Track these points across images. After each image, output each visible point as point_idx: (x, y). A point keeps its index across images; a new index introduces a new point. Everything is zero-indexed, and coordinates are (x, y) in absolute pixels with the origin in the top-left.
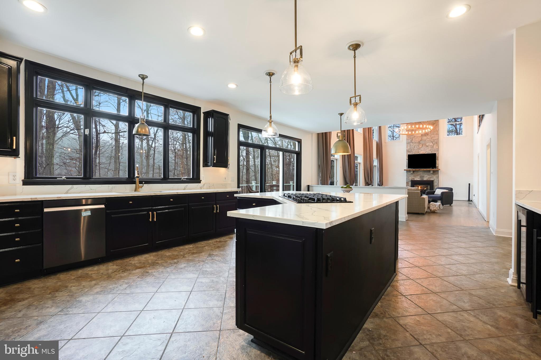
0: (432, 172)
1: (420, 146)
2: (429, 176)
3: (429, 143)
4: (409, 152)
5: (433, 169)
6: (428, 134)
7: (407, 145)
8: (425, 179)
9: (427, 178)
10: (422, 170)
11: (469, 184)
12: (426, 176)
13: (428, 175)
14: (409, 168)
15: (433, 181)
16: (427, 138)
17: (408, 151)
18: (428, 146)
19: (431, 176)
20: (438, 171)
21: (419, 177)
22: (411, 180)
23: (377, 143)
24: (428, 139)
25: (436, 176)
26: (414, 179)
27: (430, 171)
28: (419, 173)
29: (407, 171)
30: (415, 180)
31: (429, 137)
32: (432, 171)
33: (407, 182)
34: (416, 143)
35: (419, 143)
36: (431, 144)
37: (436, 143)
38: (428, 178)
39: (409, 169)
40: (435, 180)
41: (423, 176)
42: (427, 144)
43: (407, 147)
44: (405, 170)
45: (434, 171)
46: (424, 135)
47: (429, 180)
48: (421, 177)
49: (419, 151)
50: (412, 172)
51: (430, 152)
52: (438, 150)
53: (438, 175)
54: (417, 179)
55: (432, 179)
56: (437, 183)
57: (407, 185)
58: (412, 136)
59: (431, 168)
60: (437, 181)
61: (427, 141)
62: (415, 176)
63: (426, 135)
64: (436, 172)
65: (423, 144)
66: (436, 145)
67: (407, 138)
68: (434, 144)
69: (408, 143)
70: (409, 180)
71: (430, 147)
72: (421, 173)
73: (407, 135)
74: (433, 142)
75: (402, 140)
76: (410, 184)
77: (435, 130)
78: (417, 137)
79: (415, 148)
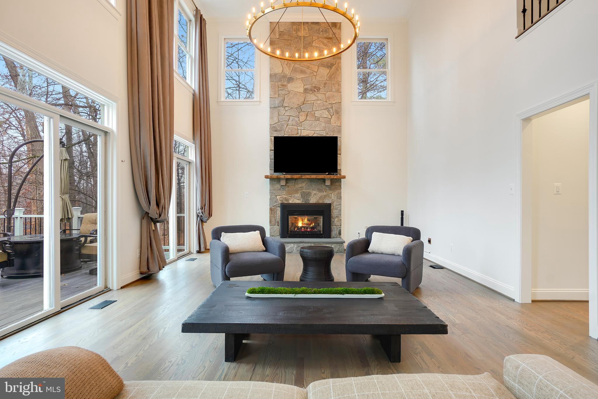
0: (328, 183)
1: (302, 118)
2: (320, 194)
3: (320, 112)
4: (276, 131)
5: (332, 177)
7: (272, 113)
8: (313, 200)
9: (318, 198)
10: (308, 176)
11: (402, 212)
12: (314, 192)
13: (320, 190)
14: (275, 171)
15: (329, 205)
16: (315, 98)
17: (274, 127)
18: (318, 119)
19: (325, 193)
20: (339, 180)
21: (298, 195)
22: (280, 202)
23: (194, 95)
24: (319, 102)
25: (337, 192)
26: (287, 200)
27: (324, 180)
28: (300, 185)
29: (272, 179)
30: (290, 202)
31: (320, 96)
32: (328, 179)
33: (271, 209)
34: (292, 108)
35: (299, 109)
36: (326, 114)
37: (337, 112)
38: (320, 198)
39: (277, 174)
40: (335, 203)
41: (309, 194)
42: (316, 112)
43: (271, 118)
44: (267, 177)
45: (333, 181)
46: (311, 90)
47: (321, 202)
48: (305, 195)
49: (299, 131)
50: (283, 183)
51: (324, 134)
52: (341, 128)
53: (340, 191)
54: (296, 199)
55: (327, 201)
56: (338, 209)
57: (270, 217)
58: (283, 90)
59: (328, 173)
60: (337, 206)
61: (317, 105)
62: (289, 193)
63: (316, 90)
64: (336, 183)
65: (308, 113)
66: (336, 116)
67: (270, 95)
68: (332, 114)
69: (273, 108)
70: (276, 202)
71: (323, 121)
72: (304, 184)
73: (272, 87)
74: (330, 109)
75: (258, 100)
76: (280, 213)
77: (334, 81)
78: (296, 94)
79: (289, 122)
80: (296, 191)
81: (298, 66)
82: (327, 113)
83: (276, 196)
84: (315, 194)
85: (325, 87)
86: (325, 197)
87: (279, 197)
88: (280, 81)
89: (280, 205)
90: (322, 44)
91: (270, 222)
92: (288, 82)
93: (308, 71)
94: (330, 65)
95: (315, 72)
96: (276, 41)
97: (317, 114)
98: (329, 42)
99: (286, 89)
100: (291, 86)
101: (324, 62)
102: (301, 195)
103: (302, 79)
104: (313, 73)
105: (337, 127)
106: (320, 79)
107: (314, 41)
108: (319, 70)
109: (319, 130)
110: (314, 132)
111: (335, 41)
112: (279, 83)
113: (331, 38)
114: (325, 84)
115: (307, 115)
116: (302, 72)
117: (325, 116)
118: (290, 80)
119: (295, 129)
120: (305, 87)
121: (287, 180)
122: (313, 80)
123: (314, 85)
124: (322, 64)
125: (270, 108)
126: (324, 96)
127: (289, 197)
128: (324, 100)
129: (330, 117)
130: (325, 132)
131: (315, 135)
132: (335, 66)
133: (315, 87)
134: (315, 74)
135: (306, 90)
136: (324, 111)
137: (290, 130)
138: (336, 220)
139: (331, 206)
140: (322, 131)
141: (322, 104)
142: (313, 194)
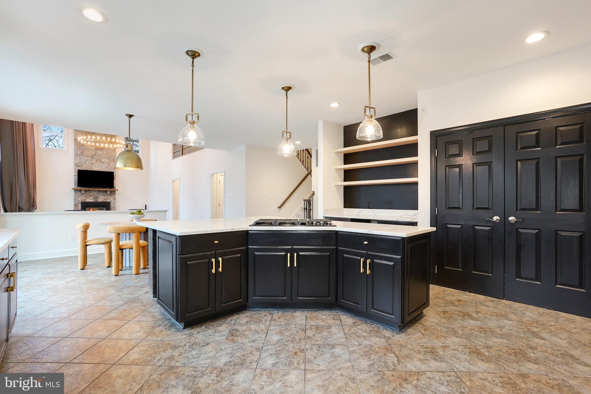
0: (109, 192)
1: (94, 161)
2: (104, 197)
4: (78, 166)
5: (111, 190)
7: (75, 158)
8: (100, 200)
9: (103, 199)
11: (146, 205)
13: (104, 196)
14: (78, 186)
15: (109, 202)
16: (102, 153)
17: (77, 165)
18: (103, 163)
19: (107, 197)
20: (115, 191)
21: (92, 198)
22: (81, 201)
24: (104, 155)
25: (113, 197)
26: (85, 200)
27: (106, 191)
28: (93, 193)
29: (76, 190)
30: (87, 201)
31: (104, 152)
32: (109, 191)
33: (75, 205)
34: (88, 156)
35: (92, 157)
36: (107, 161)
37: (113, 160)
38: (104, 199)
39: (79, 188)
40: (112, 201)
41: (98, 197)
42: (102, 159)
43: (75, 160)
44: (72, 189)
45: (111, 192)
46: (99, 148)
47: (104, 201)
48: (94, 198)
49: (92, 168)
50: (83, 192)
51: (106, 170)
52: (116, 168)
53: (115, 196)
54: (90, 200)
56: (113, 204)
59: (108, 188)
61: (102, 156)
62: (86, 197)
63: (102, 149)
64: (113, 193)
65: (97, 159)
66: (113, 162)
67: (75, 148)
68: (111, 161)
69: (76, 155)
70: (78, 201)
71: (106, 164)
72: (95, 193)
73: (76, 145)
74: (110, 159)
75: (67, 150)
76: (80, 206)
78: (90, 150)
79: (86, 163)
80: (91, 196)
82: (108, 160)
84: (101, 197)
86: (107, 199)
97: (103, 160)
105: (114, 167)
109: (104, 167)
110: (101, 168)
119: (90, 166)
121: (85, 191)
125: (75, 155)
126: (106, 152)
128: (106, 154)
131: (101, 170)
135: (96, 148)
136: (106, 159)
141: (105, 156)
142: (100, 197)
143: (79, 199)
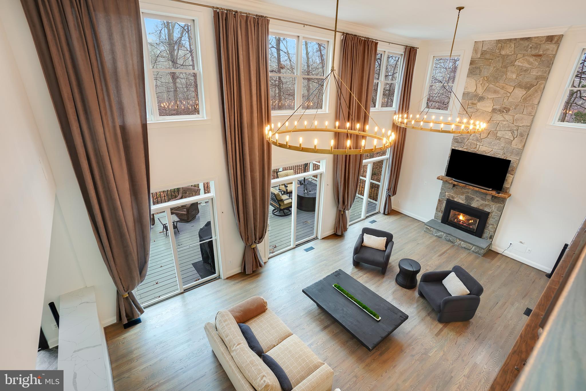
0: (489, 197)
1: (484, 135)
2: (482, 202)
3: (503, 133)
4: (457, 142)
6: (509, 110)
8: (474, 205)
9: (479, 204)
12: (478, 199)
13: (482, 200)
14: (447, 175)
15: (488, 213)
17: (456, 139)
18: (499, 139)
19: (487, 203)
21: (463, 197)
22: (447, 198)
24: (505, 123)
25: (498, 205)
26: (453, 198)
28: (467, 190)
29: (445, 182)
30: (455, 200)
31: (507, 117)
32: (491, 194)
33: (439, 200)
36: (508, 135)
37: (522, 135)
38: (481, 205)
39: (447, 178)
40: (494, 213)
41: (472, 199)
42: (499, 132)
46: (500, 111)
47: (481, 208)
48: (468, 198)
49: (478, 146)
51: (501, 153)
52: (520, 153)
53: (502, 205)
54: (460, 199)
55: (487, 210)
56: (495, 219)
57: (437, 205)
58: (472, 108)
59: (491, 189)
60: (495, 216)
61: (501, 126)
62: (456, 193)
63: (505, 111)
64: (499, 199)
65: (490, 132)
66: (519, 139)
67: (459, 111)
68: (516, 136)
70: (444, 196)
71: (504, 141)
74: (515, 131)
75: (450, 113)
76: (445, 205)
77: (527, 104)
79: (471, 137)
80: (462, 194)
81: (492, 86)
82: (510, 134)
83: (445, 192)
84: (478, 201)
85: (515, 109)
86: (486, 205)
87: (448, 193)
88: (471, 100)
89: (446, 199)
90: (526, 62)
91: (437, 209)
92: (479, 101)
93: (502, 92)
94: (529, 85)
95: (509, 93)
96: (476, 60)
97: (499, 134)
98: (536, 60)
99: (475, 108)
100: (480, 105)
101: (523, 83)
102: (466, 198)
103: (493, 99)
104: (506, 93)
105: (517, 149)
106: (513, 101)
107: (518, 59)
108: (514, 90)
109: (497, 148)
110: (491, 149)
111: (544, 59)
112: (470, 101)
113: (540, 55)
114: (517, 106)
115: (489, 133)
116: (495, 92)
117: (507, 137)
118: (481, 99)
119: (474, 144)
120: (494, 107)
122: (505, 101)
123: (504, 106)
124: (520, 85)
126: (511, 118)
127: (455, 196)
128: (510, 122)
129: (512, 139)
130: (502, 151)
132: (535, 87)
133: (505, 108)
134: (509, 95)
135: (494, 110)
136: (507, 132)
137: (469, 144)
138: (491, 226)
139: (490, 214)
140: (500, 150)
141: (507, 125)
142: (476, 200)
143: (447, 193)
